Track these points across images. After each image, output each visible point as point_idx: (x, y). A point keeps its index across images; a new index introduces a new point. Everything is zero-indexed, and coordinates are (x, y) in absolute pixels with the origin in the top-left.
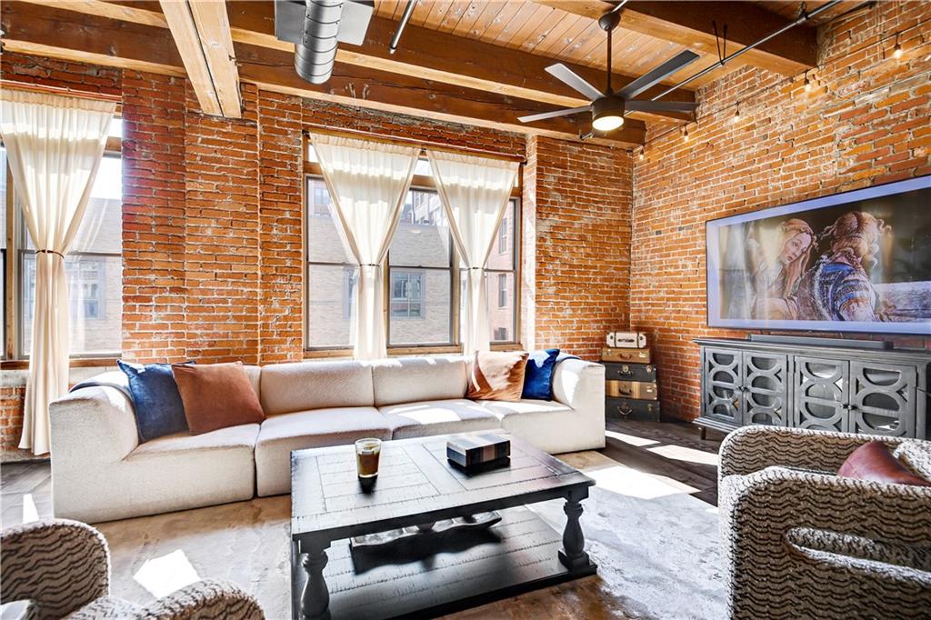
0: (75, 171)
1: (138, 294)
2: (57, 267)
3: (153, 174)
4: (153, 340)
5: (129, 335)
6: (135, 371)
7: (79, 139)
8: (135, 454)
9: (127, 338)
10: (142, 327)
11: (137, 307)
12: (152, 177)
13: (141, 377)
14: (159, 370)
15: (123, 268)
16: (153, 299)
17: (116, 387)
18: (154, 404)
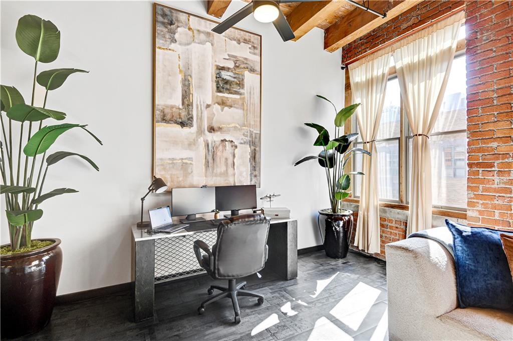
0: (435, 76)
1: (481, 161)
2: (425, 145)
3: (495, 51)
4: (496, 202)
5: (473, 196)
6: (460, 232)
7: (438, 51)
8: (449, 318)
9: (471, 198)
10: (485, 190)
11: (480, 172)
12: (494, 54)
13: (466, 239)
14: (486, 236)
15: (468, 140)
16: (496, 164)
17: (441, 244)
18: (476, 271)
